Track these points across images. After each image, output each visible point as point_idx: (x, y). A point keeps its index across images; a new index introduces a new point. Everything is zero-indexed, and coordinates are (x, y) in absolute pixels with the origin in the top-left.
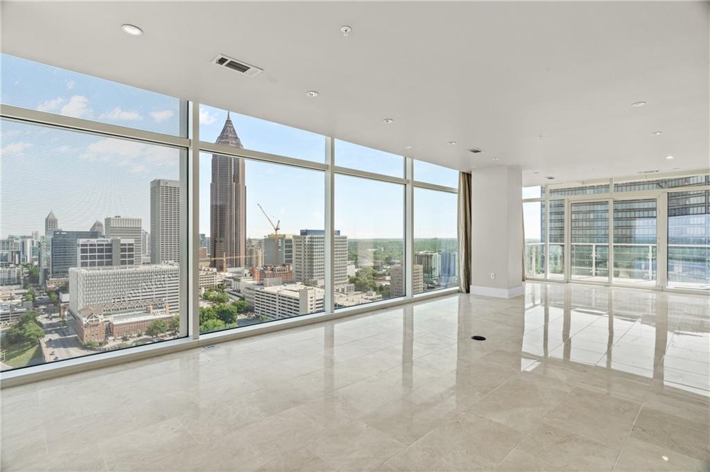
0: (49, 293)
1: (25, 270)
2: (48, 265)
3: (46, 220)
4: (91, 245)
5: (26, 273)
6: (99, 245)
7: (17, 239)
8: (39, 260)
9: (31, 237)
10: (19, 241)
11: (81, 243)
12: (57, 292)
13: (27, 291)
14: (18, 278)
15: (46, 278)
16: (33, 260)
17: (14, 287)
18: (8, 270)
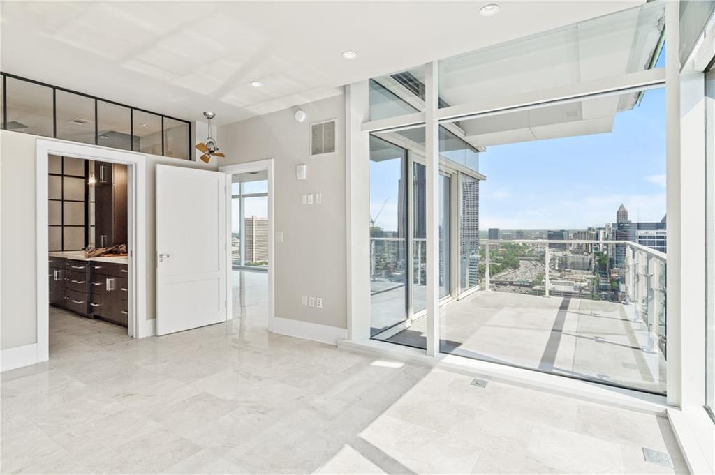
0: (612, 281)
1: (597, 258)
2: (613, 254)
3: (618, 213)
4: (649, 237)
5: (597, 261)
6: (658, 237)
7: (594, 231)
8: (607, 250)
9: (604, 229)
10: (594, 233)
11: (639, 235)
12: (617, 281)
13: (594, 277)
14: (590, 264)
15: (611, 267)
16: (604, 249)
17: (586, 272)
18: (583, 256)
